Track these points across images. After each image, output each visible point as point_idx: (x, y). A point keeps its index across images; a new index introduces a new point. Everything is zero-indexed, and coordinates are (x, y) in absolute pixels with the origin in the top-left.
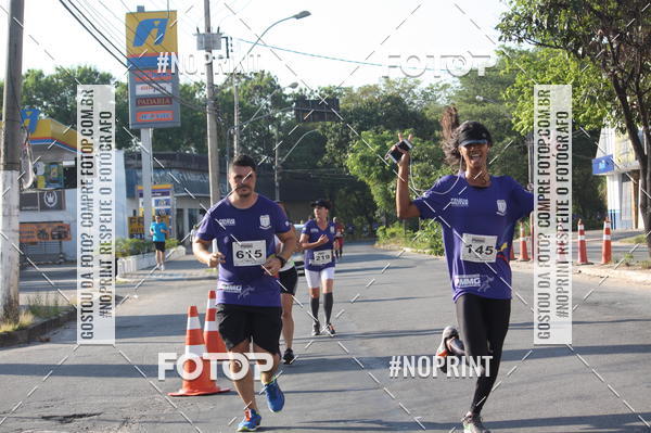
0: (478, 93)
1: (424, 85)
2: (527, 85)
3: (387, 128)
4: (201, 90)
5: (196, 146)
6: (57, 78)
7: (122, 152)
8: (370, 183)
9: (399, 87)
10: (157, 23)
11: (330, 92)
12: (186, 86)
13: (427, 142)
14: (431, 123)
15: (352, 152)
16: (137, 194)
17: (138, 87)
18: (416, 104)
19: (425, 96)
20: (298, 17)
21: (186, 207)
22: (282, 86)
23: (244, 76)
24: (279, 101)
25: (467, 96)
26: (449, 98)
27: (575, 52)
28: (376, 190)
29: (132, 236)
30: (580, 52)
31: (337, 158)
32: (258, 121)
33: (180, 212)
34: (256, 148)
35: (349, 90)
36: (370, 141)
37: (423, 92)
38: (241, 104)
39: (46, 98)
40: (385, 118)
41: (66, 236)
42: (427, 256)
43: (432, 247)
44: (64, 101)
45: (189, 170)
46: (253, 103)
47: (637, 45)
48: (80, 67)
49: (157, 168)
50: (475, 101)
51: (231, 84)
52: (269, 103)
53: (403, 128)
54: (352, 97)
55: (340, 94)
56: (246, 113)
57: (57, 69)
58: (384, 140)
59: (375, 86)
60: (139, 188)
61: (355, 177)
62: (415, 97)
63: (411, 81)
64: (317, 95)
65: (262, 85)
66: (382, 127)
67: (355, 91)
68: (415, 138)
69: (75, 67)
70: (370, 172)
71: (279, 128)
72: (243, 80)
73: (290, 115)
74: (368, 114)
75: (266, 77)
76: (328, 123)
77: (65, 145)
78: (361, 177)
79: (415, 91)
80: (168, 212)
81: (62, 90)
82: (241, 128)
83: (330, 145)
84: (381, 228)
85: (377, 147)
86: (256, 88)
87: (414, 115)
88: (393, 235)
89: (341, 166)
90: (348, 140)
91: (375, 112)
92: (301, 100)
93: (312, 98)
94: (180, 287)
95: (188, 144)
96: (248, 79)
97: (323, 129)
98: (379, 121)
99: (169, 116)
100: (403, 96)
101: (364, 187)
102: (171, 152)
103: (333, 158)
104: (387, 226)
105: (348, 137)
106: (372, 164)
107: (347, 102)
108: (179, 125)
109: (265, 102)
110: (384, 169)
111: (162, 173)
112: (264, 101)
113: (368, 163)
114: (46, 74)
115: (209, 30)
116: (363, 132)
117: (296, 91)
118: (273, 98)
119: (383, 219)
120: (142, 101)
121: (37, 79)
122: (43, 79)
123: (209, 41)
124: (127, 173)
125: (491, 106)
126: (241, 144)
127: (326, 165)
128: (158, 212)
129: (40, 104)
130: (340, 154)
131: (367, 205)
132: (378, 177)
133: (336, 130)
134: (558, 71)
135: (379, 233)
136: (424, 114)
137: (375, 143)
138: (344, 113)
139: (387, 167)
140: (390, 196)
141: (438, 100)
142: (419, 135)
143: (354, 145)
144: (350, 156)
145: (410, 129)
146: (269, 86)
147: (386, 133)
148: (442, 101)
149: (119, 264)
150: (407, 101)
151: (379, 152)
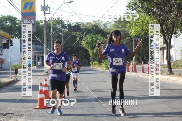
0: (119, 25)
1: (104, 23)
2: (134, 23)
4: (41, 22)
5: (40, 38)
6: (2, 18)
7: (19, 39)
8: (89, 49)
9: (97, 23)
10: (30, 3)
11: (78, 24)
12: (38, 21)
13: (105, 38)
14: (106, 33)
15: (84, 40)
17: (24, 21)
18: (101, 27)
19: (104, 25)
20: (70, 2)
21: (37, 55)
22: (64, 22)
24: (63, 26)
25: (116, 26)
26: (111, 26)
27: (148, 14)
28: (90, 51)
30: (150, 14)
31: (79, 42)
32: (57, 31)
35: (83, 23)
36: (89, 38)
38: (53, 27)
41: (3, 63)
42: (104, 70)
43: (106, 68)
44: (3, 25)
45: (38, 45)
46: (56, 26)
47: (166, 12)
48: (8, 15)
50: (118, 27)
52: (61, 26)
53: (98, 34)
54: (84, 25)
55: (81, 24)
56: (54, 29)
57: (2, 16)
58: (93, 37)
59: (90, 22)
61: (85, 48)
62: (101, 26)
63: (100, 21)
64: (74, 24)
65: (59, 21)
66: (92, 34)
69: (7, 15)
70: (89, 46)
71: (63, 34)
73: (66, 30)
76: (77, 32)
77: (3, 37)
78: (86, 48)
79: (102, 24)
81: (3, 21)
82: (53, 33)
83: (78, 39)
84: (91, 62)
85: (91, 39)
86: (57, 22)
87: (101, 30)
88: (95, 64)
89: (81, 44)
90: (83, 37)
92: (69, 26)
93: (73, 25)
94: (35, 78)
95: (38, 37)
97: (76, 34)
98: (91, 32)
100: (98, 25)
101: (87, 51)
102: (33, 40)
103: (78, 42)
104: (93, 62)
106: (89, 44)
107: (82, 27)
108: (36, 32)
109: (59, 26)
113: (88, 44)
115: (45, 5)
116: (87, 35)
117: (68, 23)
118: (62, 25)
119: (92, 59)
123: (45, 9)
124: (20, 45)
125: (123, 29)
126: (53, 38)
127: (76, 44)
130: (80, 41)
131: (88, 55)
132: (91, 48)
133: (79, 34)
134: (142, 19)
135: (91, 63)
136: (104, 30)
137: (90, 38)
138: (82, 29)
139: (93, 45)
140: (94, 53)
141: (108, 27)
142: (102, 36)
143: (84, 39)
144: (83, 42)
145: (100, 35)
146: (61, 22)
147: (93, 35)
148: (109, 27)
149: (18, 71)
150: (99, 27)
151: (91, 41)
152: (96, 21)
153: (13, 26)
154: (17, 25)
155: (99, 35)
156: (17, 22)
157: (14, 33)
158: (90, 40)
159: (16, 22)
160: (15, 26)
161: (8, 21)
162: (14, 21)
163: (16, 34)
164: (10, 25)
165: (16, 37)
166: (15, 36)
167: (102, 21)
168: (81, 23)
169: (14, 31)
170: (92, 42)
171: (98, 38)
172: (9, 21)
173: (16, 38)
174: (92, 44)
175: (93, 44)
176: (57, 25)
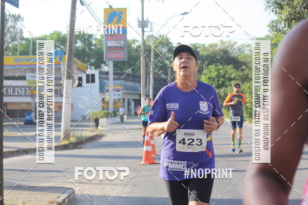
1: (239, 44)
3: (221, 64)
4: (134, 43)
7: (97, 71)
9: (227, 45)
11: (195, 46)
13: (239, 71)
14: (241, 62)
15: (204, 74)
16: (105, 91)
17: (109, 42)
18: (234, 53)
19: (239, 49)
21: (126, 97)
23: (155, 37)
29: (103, 109)
33: (124, 99)
34: (159, 71)
35: (203, 45)
36: (213, 70)
37: (238, 47)
39: (62, 44)
40: (220, 60)
45: (128, 80)
49: (114, 79)
51: (148, 41)
53: (229, 64)
54: (205, 49)
55: (200, 47)
58: (219, 69)
59: (216, 44)
60: (107, 88)
62: (234, 49)
63: (232, 42)
65: (163, 41)
66: (218, 64)
67: (206, 46)
68: (234, 69)
72: (154, 39)
74: (212, 57)
75: (165, 38)
79: (235, 46)
80: (119, 99)
85: (216, 73)
86: (160, 43)
87: (233, 58)
90: (203, 69)
91: (215, 56)
95: (128, 68)
96: (157, 39)
98: (217, 61)
99: (122, 56)
100: (228, 49)
102: (119, 72)
105: (203, 68)
106: (213, 81)
107: (202, 51)
108: (126, 60)
109: (165, 50)
110: (218, 83)
111: (116, 81)
112: (163, 49)
113: (211, 80)
114: (63, 33)
115: (143, 19)
116: (210, 66)
120: (110, 49)
121: (58, 35)
122: (61, 36)
123: (143, 24)
124: (100, 81)
126: (154, 69)
128: (115, 99)
129: (59, 47)
130: (199, 75)
136: (238, 58)
137: (215, 71)
138: (201, 56)
139: (220, 82)
140: (221, 95)
141: (245, 51)
142: (235, 68)
143: (205, 71)
144: (203, 76)
145: (232, 65)
146: (166, 42)
147: (220, 67)
148: (247, 52)
149: (100, 121)
150: (230, 51)
151: (217, 75)
152: (225, 42)
153: (87, 48)
154: (93, 47)
155: (230, 66)
156: (94, 42)
157: (88, 61)
158: (214, 74)
159: (92, 42)
160: (90, 49)
161: (78, 41)
162: (89, 40)
163: (92, 63)
164: (82, 47)
165: (91, 67)
166: (89, 65)
167: (236, 43)
168: (199, 44)
169: (89, 57)
170: (218, 78)
171: (227, 71)
172: (80, 40)
173: (91, 69)
174: (218, 81)
175: (220, 80)
176: (160, 48)
